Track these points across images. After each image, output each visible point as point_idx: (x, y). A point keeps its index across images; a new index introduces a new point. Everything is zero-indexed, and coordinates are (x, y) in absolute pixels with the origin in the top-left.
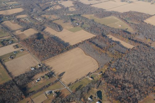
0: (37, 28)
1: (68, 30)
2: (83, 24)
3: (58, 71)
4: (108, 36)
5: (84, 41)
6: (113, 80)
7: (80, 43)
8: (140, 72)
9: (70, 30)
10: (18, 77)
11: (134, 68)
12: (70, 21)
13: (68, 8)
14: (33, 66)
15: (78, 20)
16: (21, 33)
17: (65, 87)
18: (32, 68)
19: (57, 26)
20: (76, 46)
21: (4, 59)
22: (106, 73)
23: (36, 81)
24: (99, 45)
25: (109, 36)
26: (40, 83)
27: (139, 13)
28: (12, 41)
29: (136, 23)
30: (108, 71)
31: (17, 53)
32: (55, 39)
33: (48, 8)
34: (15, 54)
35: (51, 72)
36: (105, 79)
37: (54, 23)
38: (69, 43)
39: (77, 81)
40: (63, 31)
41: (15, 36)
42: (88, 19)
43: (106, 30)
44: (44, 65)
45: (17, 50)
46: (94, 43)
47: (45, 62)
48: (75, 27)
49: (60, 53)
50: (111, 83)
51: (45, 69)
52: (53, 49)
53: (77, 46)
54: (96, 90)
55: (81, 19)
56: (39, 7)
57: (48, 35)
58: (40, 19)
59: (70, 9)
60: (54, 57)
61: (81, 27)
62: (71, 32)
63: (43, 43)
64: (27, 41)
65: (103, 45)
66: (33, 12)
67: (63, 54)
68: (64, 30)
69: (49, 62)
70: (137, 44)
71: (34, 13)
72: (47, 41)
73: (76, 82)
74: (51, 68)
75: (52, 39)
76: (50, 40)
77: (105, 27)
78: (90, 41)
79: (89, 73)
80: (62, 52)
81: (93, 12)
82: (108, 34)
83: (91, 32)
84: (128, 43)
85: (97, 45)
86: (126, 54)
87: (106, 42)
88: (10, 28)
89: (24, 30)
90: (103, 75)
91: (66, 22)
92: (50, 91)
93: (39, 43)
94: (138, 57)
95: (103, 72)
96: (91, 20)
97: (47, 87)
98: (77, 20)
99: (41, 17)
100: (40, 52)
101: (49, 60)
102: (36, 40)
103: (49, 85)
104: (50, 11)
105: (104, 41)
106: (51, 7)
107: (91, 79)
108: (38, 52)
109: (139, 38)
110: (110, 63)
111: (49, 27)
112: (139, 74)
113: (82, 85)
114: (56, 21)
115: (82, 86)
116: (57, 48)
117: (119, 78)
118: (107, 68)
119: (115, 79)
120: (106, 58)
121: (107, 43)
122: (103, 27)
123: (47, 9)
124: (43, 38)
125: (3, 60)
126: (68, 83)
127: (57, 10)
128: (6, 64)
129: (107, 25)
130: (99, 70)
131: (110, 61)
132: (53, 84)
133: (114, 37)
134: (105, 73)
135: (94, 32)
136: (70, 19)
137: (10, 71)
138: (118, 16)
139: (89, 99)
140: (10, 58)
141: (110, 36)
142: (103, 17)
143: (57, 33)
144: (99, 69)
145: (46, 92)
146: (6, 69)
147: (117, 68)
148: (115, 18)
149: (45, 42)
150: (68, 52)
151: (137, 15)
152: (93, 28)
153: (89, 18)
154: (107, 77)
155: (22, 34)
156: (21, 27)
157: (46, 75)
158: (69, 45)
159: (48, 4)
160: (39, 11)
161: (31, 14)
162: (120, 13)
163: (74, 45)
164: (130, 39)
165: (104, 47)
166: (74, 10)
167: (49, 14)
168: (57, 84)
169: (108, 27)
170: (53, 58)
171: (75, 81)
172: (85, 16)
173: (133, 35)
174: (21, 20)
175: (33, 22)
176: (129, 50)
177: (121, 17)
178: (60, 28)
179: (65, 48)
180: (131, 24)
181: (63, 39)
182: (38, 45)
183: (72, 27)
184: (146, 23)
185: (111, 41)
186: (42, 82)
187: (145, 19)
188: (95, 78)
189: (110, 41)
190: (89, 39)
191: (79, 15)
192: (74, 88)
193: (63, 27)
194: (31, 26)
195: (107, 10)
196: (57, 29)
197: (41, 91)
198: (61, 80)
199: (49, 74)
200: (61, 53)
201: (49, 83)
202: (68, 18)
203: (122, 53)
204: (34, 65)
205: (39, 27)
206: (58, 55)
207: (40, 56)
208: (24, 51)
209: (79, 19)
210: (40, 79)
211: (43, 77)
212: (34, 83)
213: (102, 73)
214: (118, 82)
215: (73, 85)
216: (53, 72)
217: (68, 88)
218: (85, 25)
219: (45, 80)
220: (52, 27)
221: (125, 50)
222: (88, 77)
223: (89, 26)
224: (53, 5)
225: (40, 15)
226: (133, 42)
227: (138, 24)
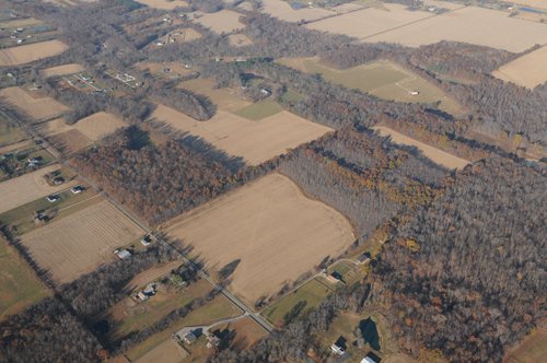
0: (122, 109)
1: (235, 113)
2: (284, 89)
3: (214, 259)
4: (375, 128)
5: (296, 149)
6: (410, 279)
7: (282, 156)
8: (500, 249)
9: (241, 113)
10: (74, 285)
11: (477, 237)
12: (237, 81)
13: (224, 37)
14: (122, 244)
15: (266, 76)
16: (69, 128)
17: (247, 314)
18: (119, 249)
19: (195, 100)
20: (270, 166)
21: (14, 224)
22: (383, 258)
23: (142, 296)
24: (348, 161)
25: (379, 131)
26: (154, 304)
27: (474, 48)
28: (39, 158)
29: (467, 82)
30: (391, 249)
31: (63, 201)
32: (193, 145)
33: (154, 38)
34: (54, 204)
35: (192, 261)
36: (382, 280)
37: (183, 91)
38: (241, 158)
39: (286, 288)
40: (216, 116)
41: (46, 140)
42: (299, 72)
43: (368, 110)
44: (163, 237)
45: (58, 188)
46: (330, 155)
47: (166, 227)
48: (256, 100)
49: (214, 194)
50: (405, 291)
51: (169, 252)
52: (191, 180)
53: (273, 168)
54: (354, 318)
55: (274, 74)
56: (122, 37)
57: (164, 133)
58: (129, 78)
59: (234, 41)
60: (196, 209)
61: (280, 100)
62: (245, 120)
63: (153, 161)
64: (92, 156)
65: (363, 162)
66: (104, 53)
67: (226, 198)
68: (220, 113)
69: (179, 227)
70: (479, 154)
71: (106, 56)
72: (164, 153)
73: (282, 293)
74: (190, 248)
75: (181, 148)
76: (174, 151)
77: (362, 99)
78: (317, 150)
79: (326, 260)
80: (223, 189)
81: (314, 47)
82: (376, 122)
83: (316, 119)
84: (448, 152)
85: (341, 162)
86: (445, 188)
87: (372, 151)
88: (25, 112)
89: (78, 117)
90: (373, 263)
91: (225, 84)
92: (194, 329)
93: (136, 163)
94: (486, 197)
95: (374, 253)
96: (312, 76)
97: (183, 314)
98: (262, 78)
99: (133, 71)
100: (143, 192)
101: (180, 220)
102: (126, 152)
103: (189, 307)
104: (162, 47)
105: (366, 147)
106: (165, 34)
107: (334, 281)
108: (137, 194)
109: (484, 133)
110: (394, 223)
111: (165, 104)
112: (498, 254)
113: (305, 303)
114: (188, 82)
115: (307, 307)
116: (202, 177)
117: (431, 271)
118: (386, 239)
119: (418, 277)
120: (376, 205)
121: (376, 154)
122: (355, 99)
123: (153, 43)
124: (147, 143)
125: (15, 228)
126: (256, 298)
127: (187, 44)
128: (26, 239)
129: (370, 93)
130: (358, 249)
131: (395, 214)
132: (201, 304)
133: (398, 131)
134: (379, 259)
135: (328, 118)
136: (237, 75)
137: (42, 265)
138: (403, 60)
139: (335, 349)
140: (37, 221)
141: (384, 131)
142: (350, 66)
143: (195, 126)
144: (357, 243)
145: (179, 333)
146: (29, 259)
147: (421, 238)
148: (395, 67)
149: (157, 157)
150: (244, 191)
151: (468, 54)
152: (320, 103)
153: (304, 70)
154: (389, 269)
155: (71, 131)
156: (65, 108)
157: (173, 272)
158: (243, 164)
159: (152, 26)
160: (125, 51)
161: (96, 62)
162: (407, 48)
163: (261, 166)
164: (452, 137)
165: (367, 169)
166: (247, 42)
167: (160, 58)
168: (217, 304)
169: (373, 98)
170: (192, 212)
171: (278, 289)
172: (286, 61)
173: (463, 121)
174: (62, 83)
175: (106, 88)
176: (453, 174)
177: (414, 61)
178: (206, 108)
179: (232, 177)
180: (449, 87)
181: (219, 146)
182: (135, 171)
183: (248, 104)
184: (502, 82)
185: (387, 145)
186: (164, 299)
187: (496, 66)
188: (346, 278)
189: (385, 146)
190: (313, 142)
191: (269, 60)
192: (279, 316)
193: (215, 103)
194: (100, 104)
195: (363, 41)
196: (195, 113)
197: (162, 330)
198: (228, 287)
199: (183, 270)
200: (218, 194)
201: (186, 303)
202: (232, 71)
203: (432, 186)
204: (127, 240)
205: (131, 104)
206: (207, 200)
207: (146, 208)
208: (86, 193)
209: (270, 73)
210: (154, 287)
211: (165, 281)
212: (133, 304)
213: (368, 260)
214: (428, 286)
215: (273, 303)
216: (197, 261)
217: (257, 314)
218: (290, 95)
219: (173, 290)
220: (178, 104)
221: (441, 174)
222: (322, 274)
223: (307, 98)
224: (172, 29)
225: (130, 64)
226: (465, 146)
227: (475, 83)
